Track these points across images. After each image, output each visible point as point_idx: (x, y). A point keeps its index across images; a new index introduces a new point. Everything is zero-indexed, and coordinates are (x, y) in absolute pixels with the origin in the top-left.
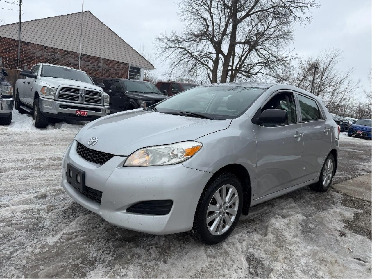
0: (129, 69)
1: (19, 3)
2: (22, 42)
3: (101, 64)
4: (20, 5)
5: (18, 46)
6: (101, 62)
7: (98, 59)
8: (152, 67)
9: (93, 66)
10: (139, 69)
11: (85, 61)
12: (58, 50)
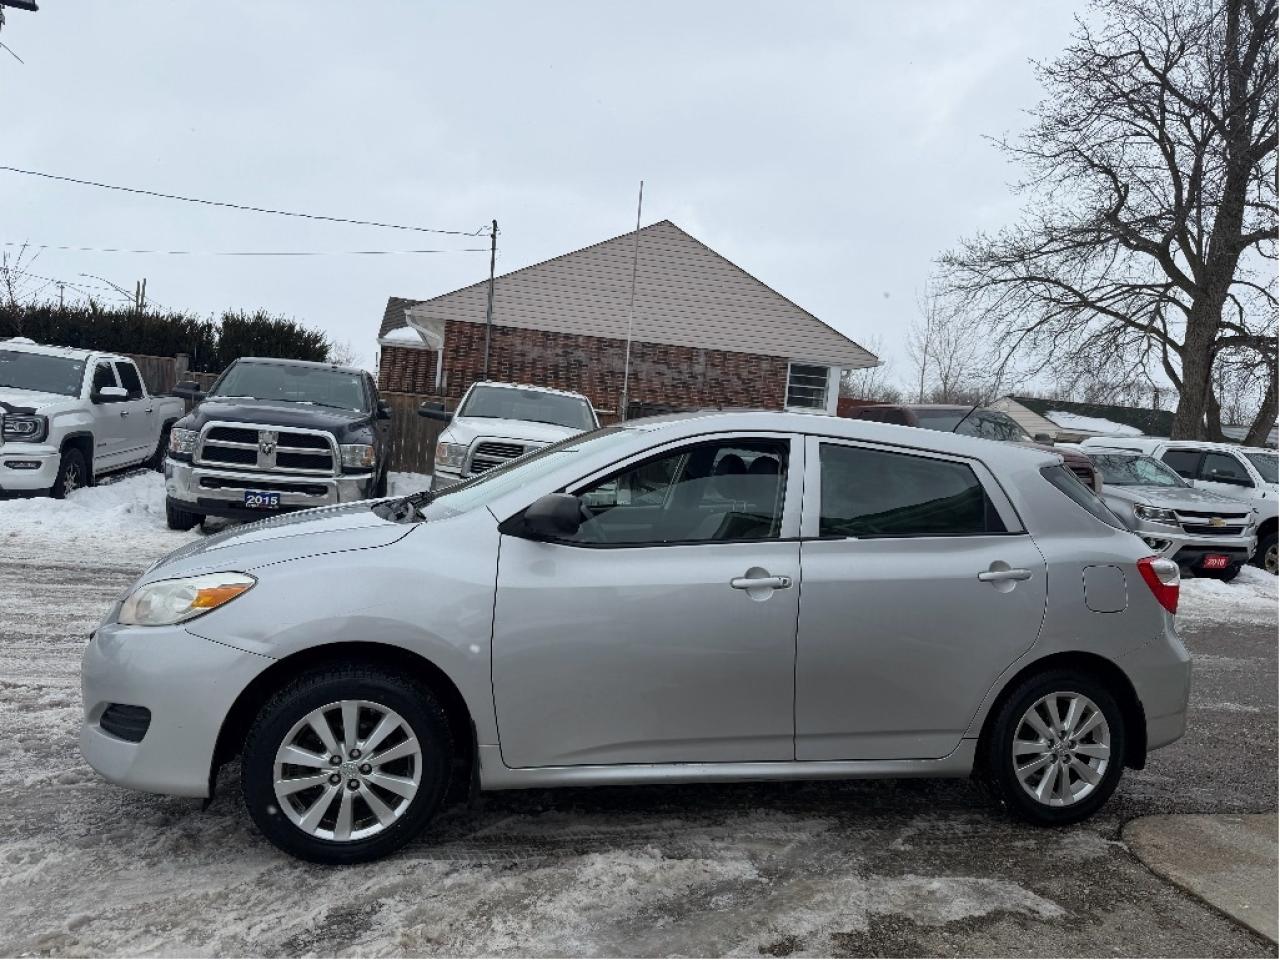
0: (789, 374)
1: (492, 232)
2: (494, 328)
3: (698, 369)
4: (493, 236)
5: (484, 340)
6: (702, 359)
7: (690, 354)
8: (871, 360)
9: (676, 375)
10: (822, 371)
11: (654, 362)
12: (581, 339)
